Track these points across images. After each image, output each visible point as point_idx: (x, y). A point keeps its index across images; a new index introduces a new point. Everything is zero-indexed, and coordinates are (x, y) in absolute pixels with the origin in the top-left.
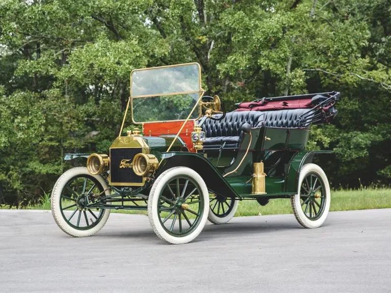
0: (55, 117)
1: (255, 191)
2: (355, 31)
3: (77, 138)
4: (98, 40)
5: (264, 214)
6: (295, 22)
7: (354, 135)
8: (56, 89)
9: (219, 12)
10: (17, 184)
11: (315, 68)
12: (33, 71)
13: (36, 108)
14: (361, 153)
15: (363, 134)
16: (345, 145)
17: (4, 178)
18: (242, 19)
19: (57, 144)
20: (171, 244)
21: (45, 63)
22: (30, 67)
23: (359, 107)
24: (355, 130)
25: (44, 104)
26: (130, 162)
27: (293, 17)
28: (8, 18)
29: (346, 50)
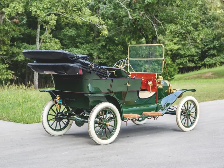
7: (72, 50)
11: (57, 12)
23: (75, 33)
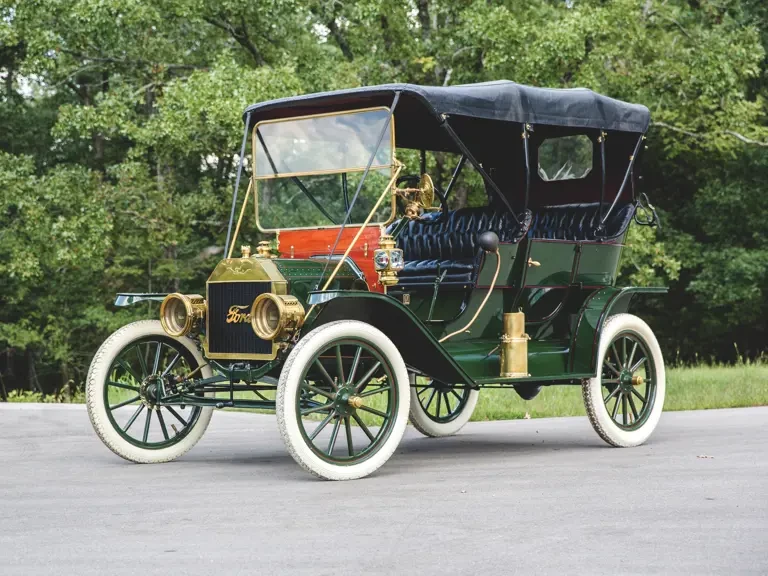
0: (132, 219)
1: (506, 371)
2: (732, 45)
3: (180, 261)
4: (216, 65)
5: (536, 415)
6: (610, 28)
7: (732, 255)
8: (133, 163)
9: (459, 9)
10: (61, 352)
11: (652, 121)
12: (88, 127)
13: (94, 201)
14: (745, 292)
15: (749, 253)
16: (714, 276)
17: (36, 339)
18: (504, 21)
19: (140, 272)
20: (327, 480)
21: (111, 111)
22: (82, 120)
23: (742, 199)
24: (733, 245)
25: (111, 192)
26: (247, 311)
27: (606, 17)
28: (40, 21)
29: (713, 85)
